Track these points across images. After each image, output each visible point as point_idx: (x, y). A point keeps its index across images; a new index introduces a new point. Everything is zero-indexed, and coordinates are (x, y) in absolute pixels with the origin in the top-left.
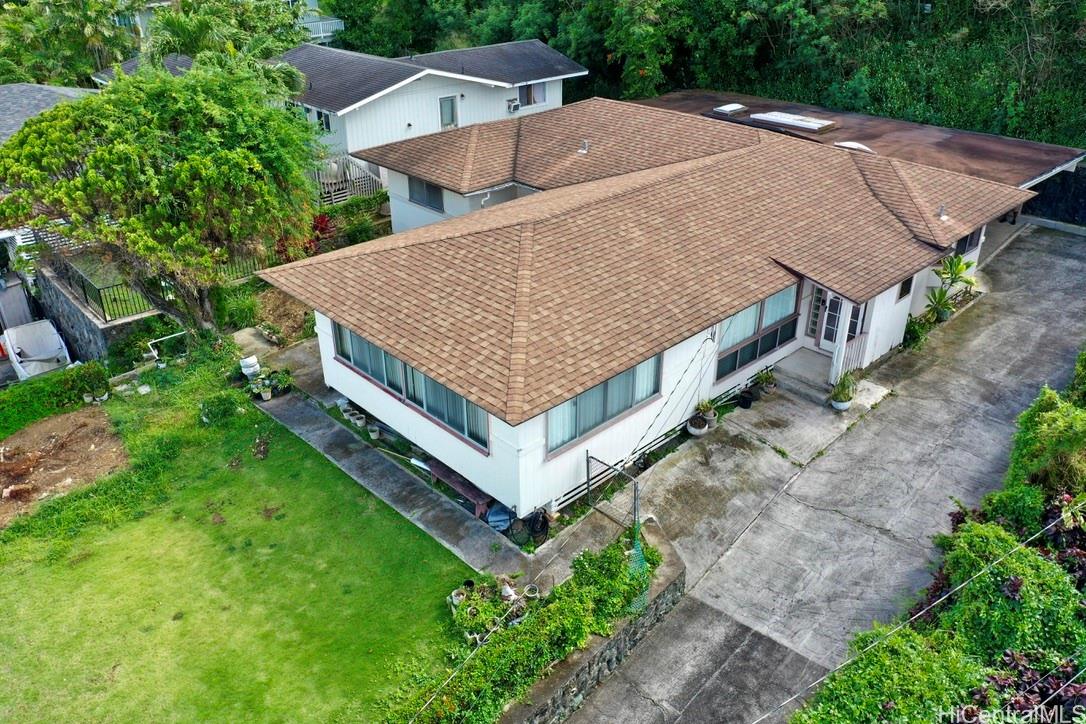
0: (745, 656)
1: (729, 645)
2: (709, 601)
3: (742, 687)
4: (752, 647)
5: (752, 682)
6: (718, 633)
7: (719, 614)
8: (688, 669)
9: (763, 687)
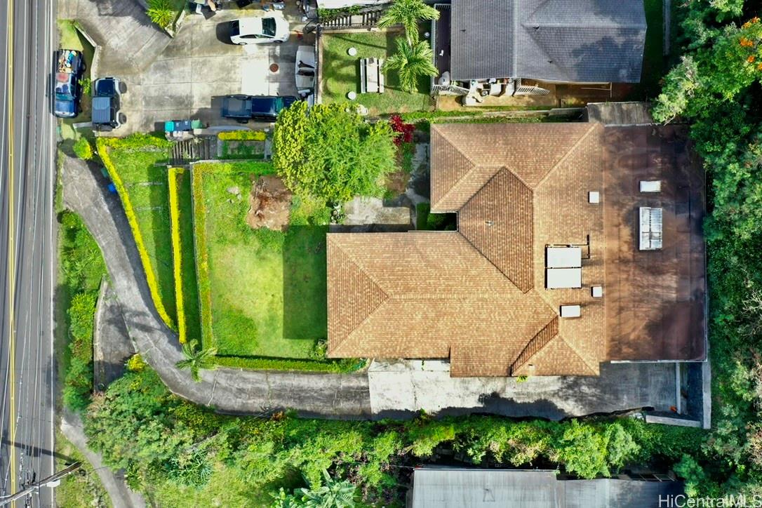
0: (362, 393)
1: (363, 388)
2: (369, 377)
3: (355, 396)
4: (365, 392)
5: (358, 397)
6: (363, 384)
7: (368, 381)
8: (351, 385)
9: (358, 400)
